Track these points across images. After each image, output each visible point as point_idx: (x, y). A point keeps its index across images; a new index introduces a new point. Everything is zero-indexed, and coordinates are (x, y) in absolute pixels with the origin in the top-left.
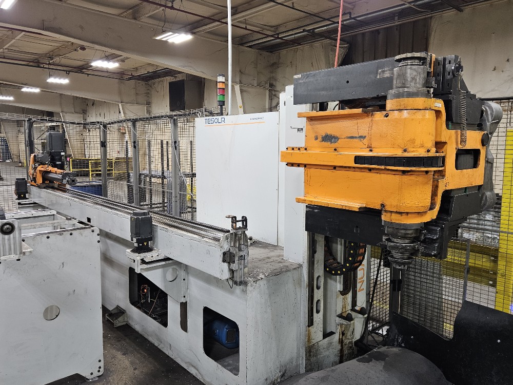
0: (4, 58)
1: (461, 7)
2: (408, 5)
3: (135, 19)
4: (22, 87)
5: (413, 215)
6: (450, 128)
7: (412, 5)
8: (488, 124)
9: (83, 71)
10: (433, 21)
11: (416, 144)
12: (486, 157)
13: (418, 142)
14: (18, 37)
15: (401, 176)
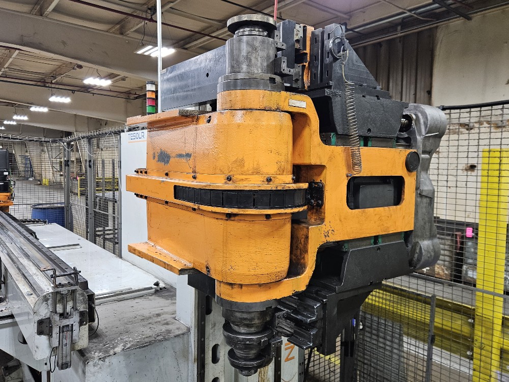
0: (6, 77)
1: (469, 14)
2: (408, 14)
3: (122, 34)
4: (31, 107)
5: (251, 289)
6: (333, 143)
7: (412, 13)
8: (419, 138)
9: (89, 90)
10: (439, 30)
11: (245, 168)
12: (417, 188)
13: (249, 165)
14: (14, 56)
15: (225, 222)
